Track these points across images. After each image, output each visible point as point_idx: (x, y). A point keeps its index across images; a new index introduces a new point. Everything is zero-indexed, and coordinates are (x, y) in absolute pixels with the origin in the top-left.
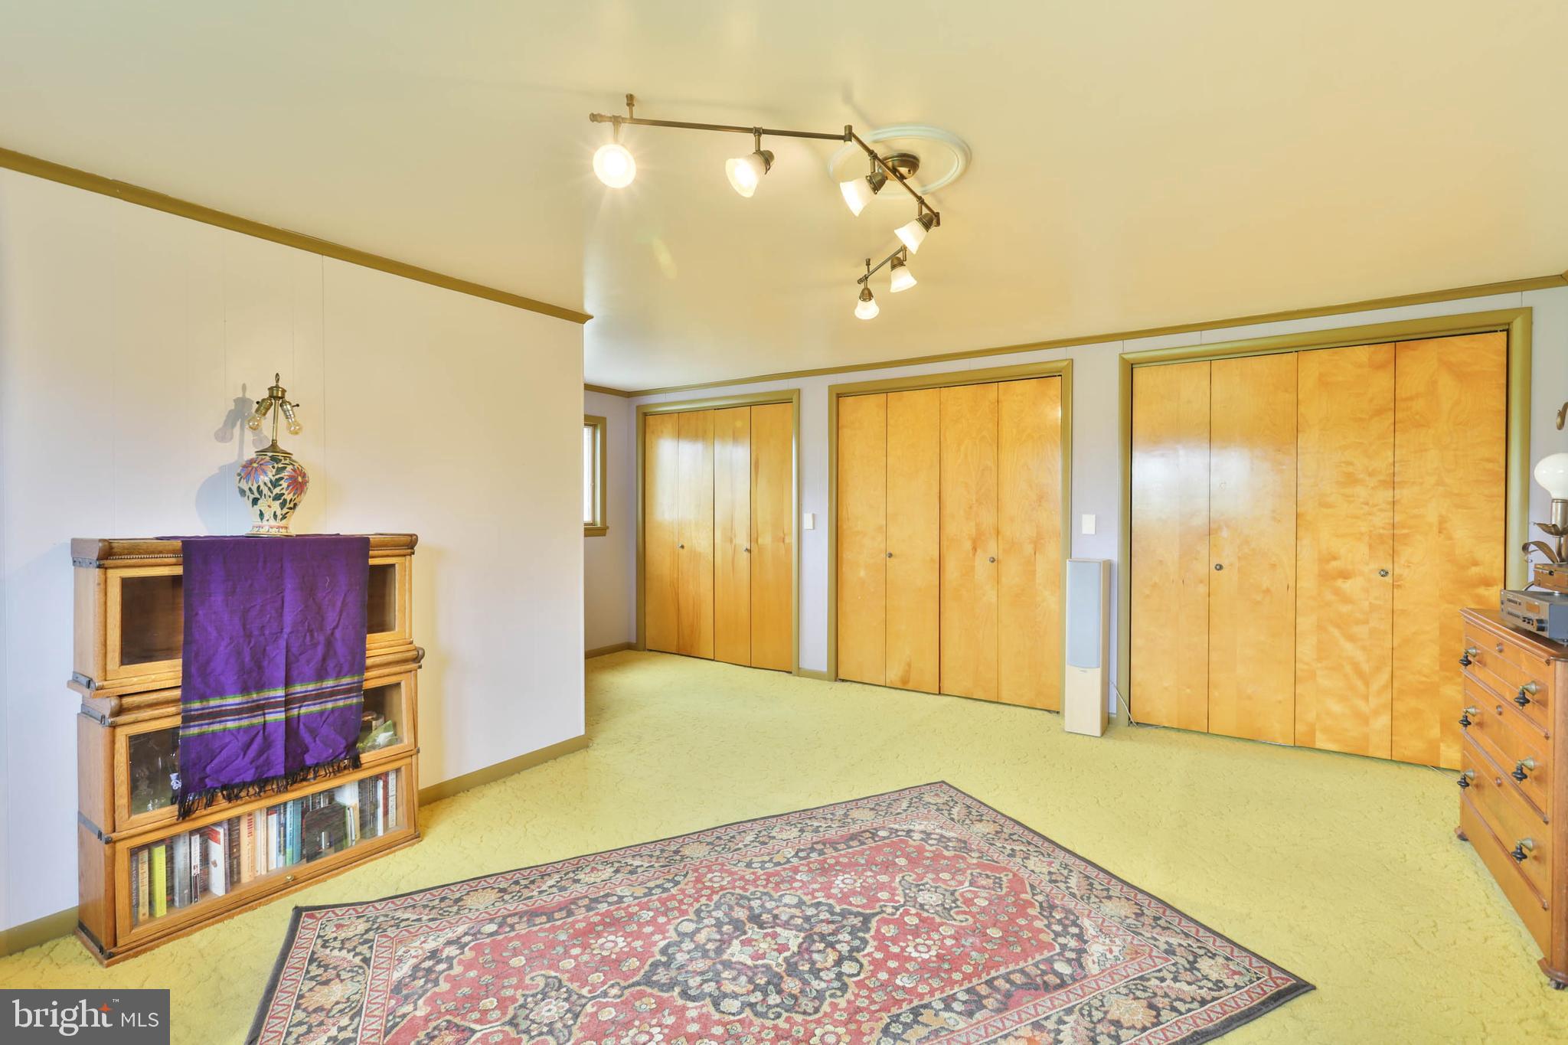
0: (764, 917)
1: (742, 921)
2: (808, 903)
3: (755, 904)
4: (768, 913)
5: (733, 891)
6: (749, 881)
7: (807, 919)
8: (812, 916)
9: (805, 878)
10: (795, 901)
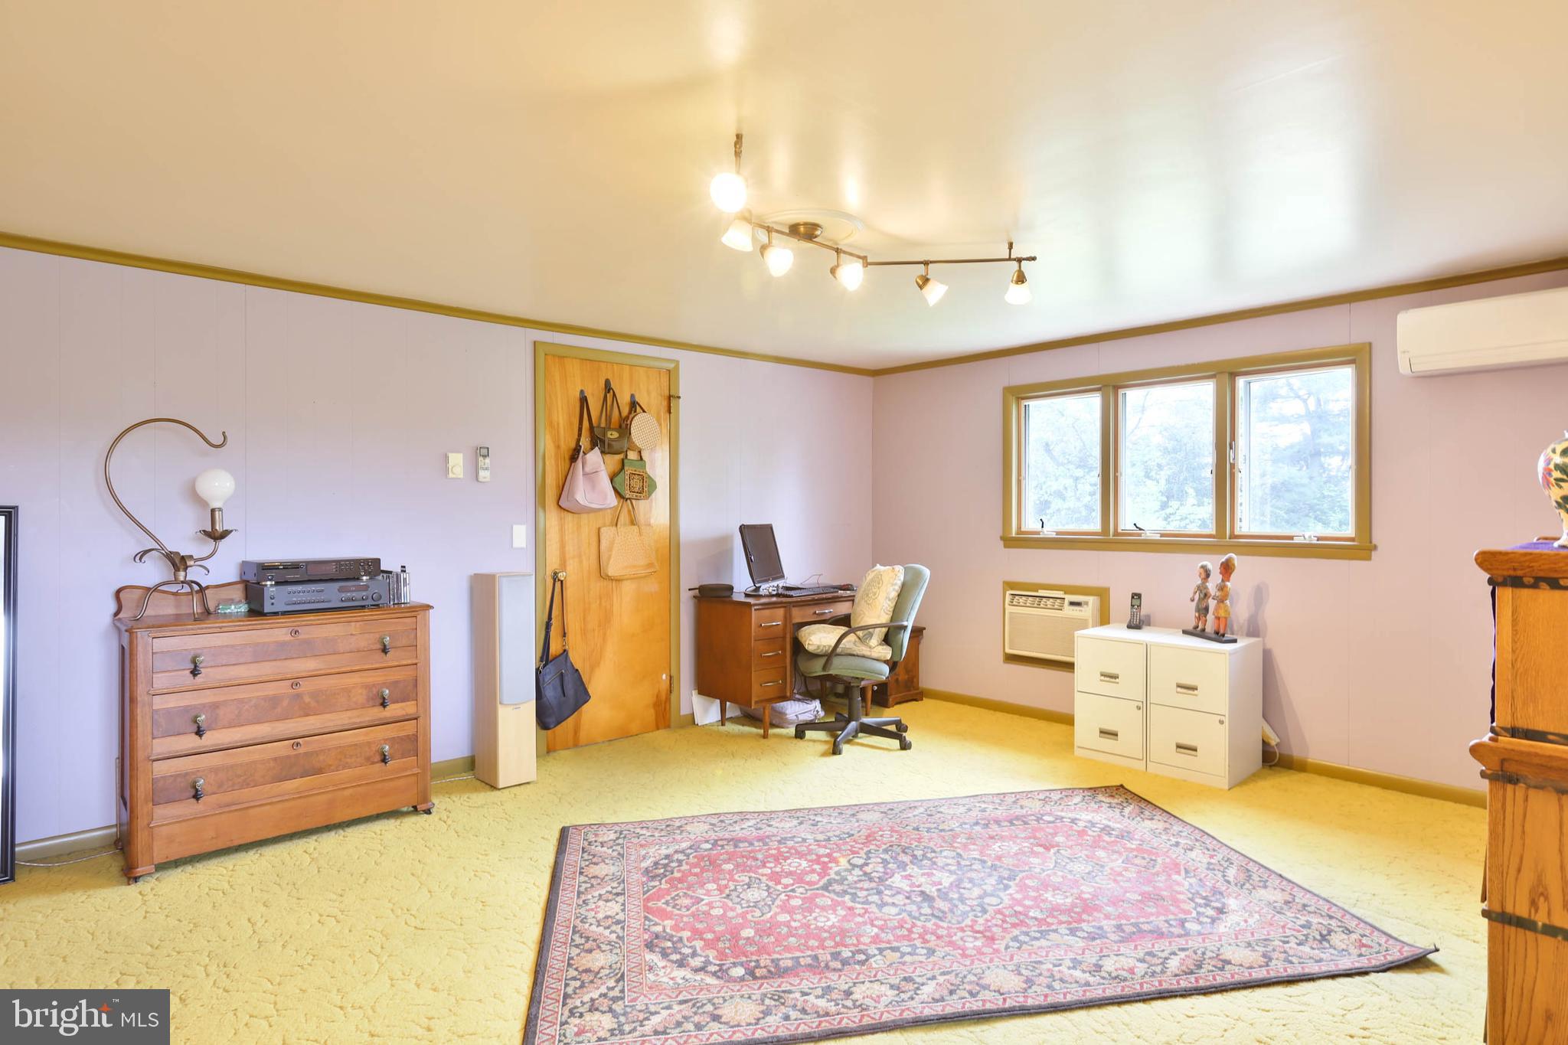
0: (919, 899)
1: (941, 898)
2: (874, 905)
3: (926, 910)
4: (915, 901)
5: (950, 925)
6: (932, 933)
7: (879, 893)
8: (874, 894)
9: (868, 928)
10: (886, 909)
